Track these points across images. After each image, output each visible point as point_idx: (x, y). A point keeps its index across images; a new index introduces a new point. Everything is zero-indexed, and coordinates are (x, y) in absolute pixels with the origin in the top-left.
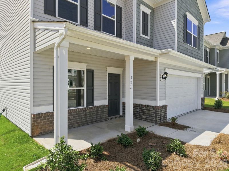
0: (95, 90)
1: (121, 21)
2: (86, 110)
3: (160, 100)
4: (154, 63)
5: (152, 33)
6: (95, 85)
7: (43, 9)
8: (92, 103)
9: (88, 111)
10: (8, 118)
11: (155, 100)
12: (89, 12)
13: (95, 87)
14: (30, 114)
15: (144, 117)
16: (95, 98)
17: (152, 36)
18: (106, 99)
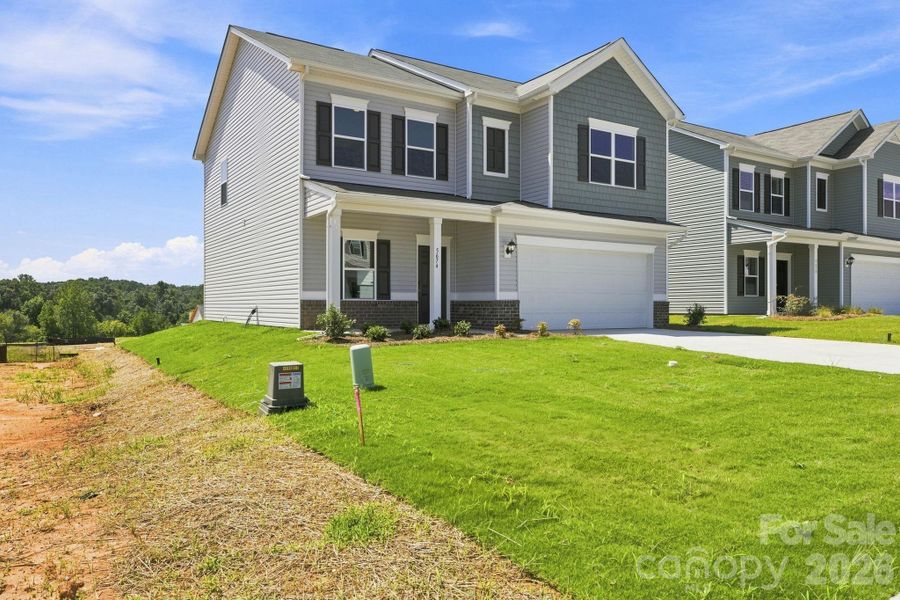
0: (392, 274)
1: (446, 149)
2: (376, 305)
3: (501, 290)
4: (490, 227)
5: (515, 163)
6: (392, 265)
7: (315, 158)
8: (388, 296)
9: (379, 306)
10: (261, 323)
11: (493, 290)
12: (382, 148)
13: (392, 269)
14: (298, 301)
15: (480, 322)
16: (392, 288)
17: (514, 170)
18: (414, 291)
